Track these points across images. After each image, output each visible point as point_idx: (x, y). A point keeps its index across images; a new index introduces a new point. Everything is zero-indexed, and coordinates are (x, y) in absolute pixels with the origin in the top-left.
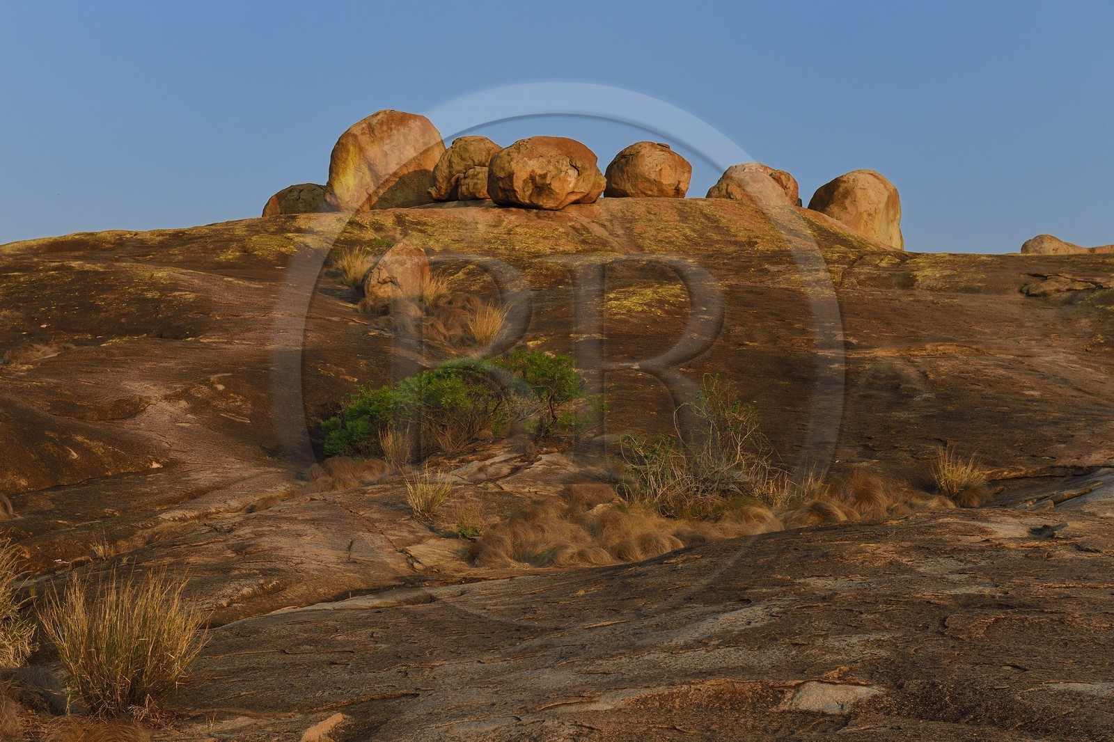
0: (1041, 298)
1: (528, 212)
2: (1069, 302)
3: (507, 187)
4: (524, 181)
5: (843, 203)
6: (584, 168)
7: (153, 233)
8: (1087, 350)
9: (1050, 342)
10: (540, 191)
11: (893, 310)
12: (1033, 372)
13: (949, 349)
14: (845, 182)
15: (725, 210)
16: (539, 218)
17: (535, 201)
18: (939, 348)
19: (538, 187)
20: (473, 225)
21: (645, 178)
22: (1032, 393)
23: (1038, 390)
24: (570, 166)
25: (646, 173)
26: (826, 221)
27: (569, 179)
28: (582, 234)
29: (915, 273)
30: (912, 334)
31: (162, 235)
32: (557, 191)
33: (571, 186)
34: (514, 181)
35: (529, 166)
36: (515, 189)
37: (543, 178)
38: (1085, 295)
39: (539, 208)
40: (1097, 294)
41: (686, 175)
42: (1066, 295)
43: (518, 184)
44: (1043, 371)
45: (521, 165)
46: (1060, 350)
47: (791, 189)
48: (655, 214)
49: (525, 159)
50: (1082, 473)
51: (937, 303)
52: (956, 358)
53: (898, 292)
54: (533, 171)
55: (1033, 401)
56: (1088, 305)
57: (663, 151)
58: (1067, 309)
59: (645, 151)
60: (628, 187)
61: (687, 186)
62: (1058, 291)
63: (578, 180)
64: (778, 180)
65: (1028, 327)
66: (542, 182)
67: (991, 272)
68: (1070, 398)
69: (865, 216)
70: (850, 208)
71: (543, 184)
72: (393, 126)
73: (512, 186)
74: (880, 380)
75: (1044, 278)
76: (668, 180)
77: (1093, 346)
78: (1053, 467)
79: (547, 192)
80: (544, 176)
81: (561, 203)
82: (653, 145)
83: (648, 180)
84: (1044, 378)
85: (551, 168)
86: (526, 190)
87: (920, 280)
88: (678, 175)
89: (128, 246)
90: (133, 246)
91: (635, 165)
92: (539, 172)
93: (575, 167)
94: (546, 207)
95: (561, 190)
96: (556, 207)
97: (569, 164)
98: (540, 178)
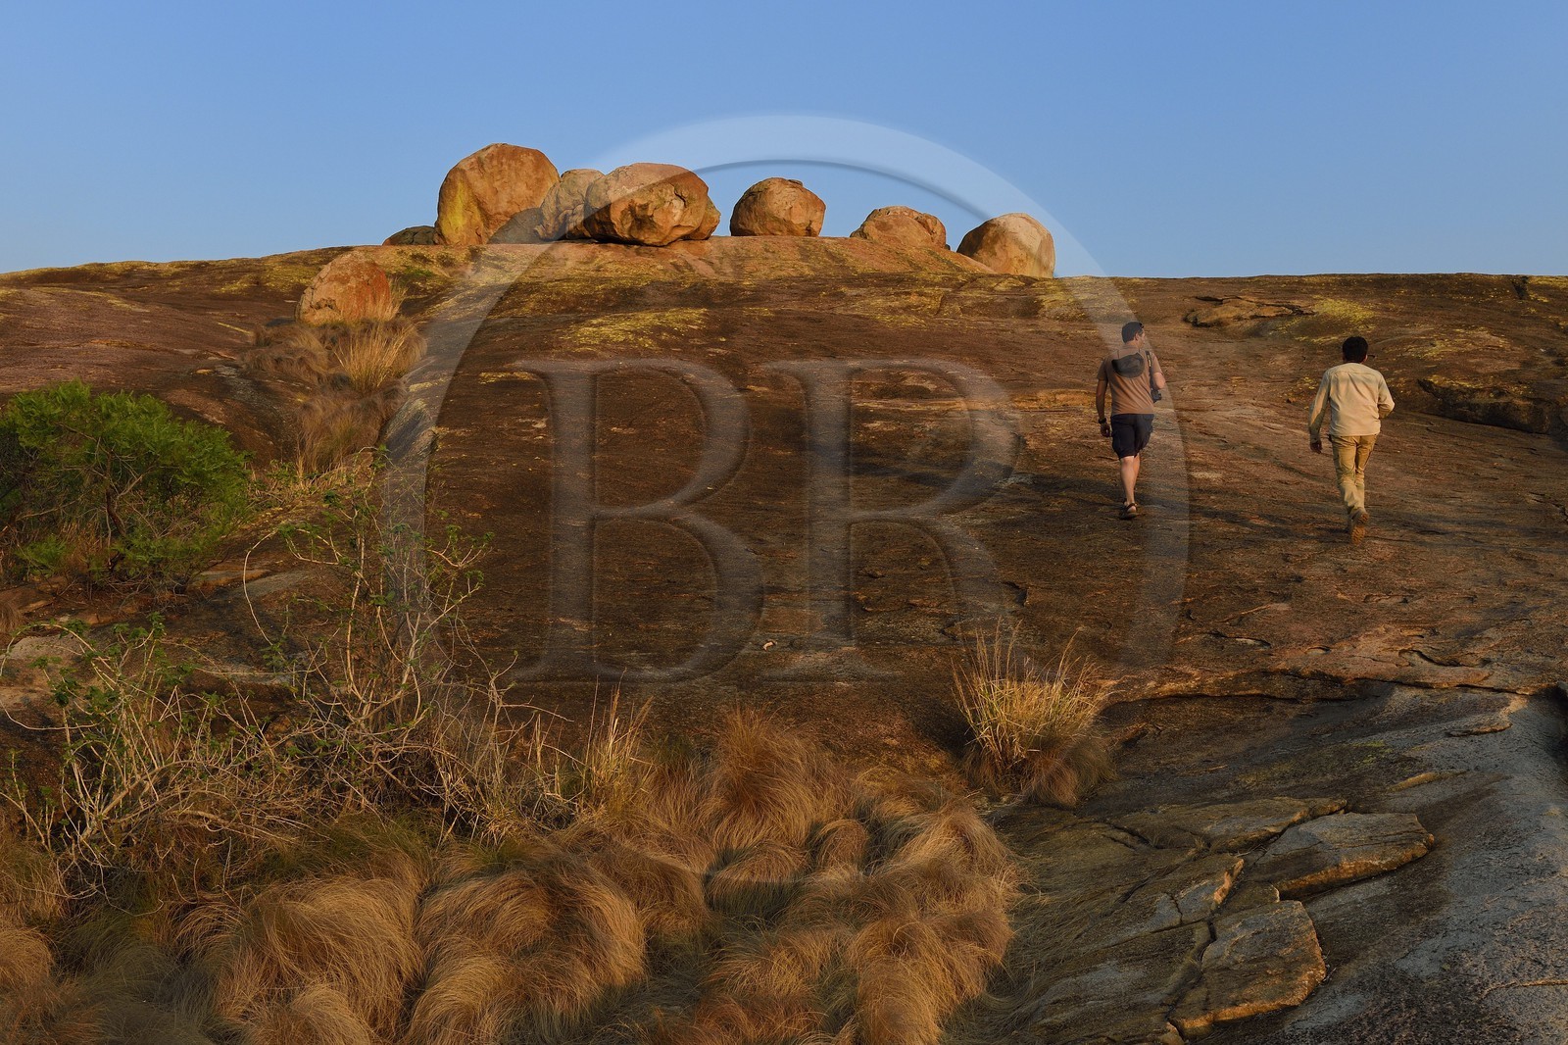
0: (1215, 328)
1: (628, 248)
2: (1255, 333)
3: (603, 220)
4: (622, 212)
5: (992, 248)
6: (691, 198)
7: (172, 264)
8: (1288, 401)
9: (1231, 389)
10: (641, 224)
11: (1000, 343)
12: (1206, 437)
13: (1073, 399)
14: (994, 225)
16: (638, 254)
18: (1058, 397)
19: (639, 220)
20: (561, 261)
21: (773, 217)
22: (1207, 475)
23: (1216, 470)
24: (675, 196)
25: (775, 212)
26: (968, 263)
27: (674, 211)
28: (683, 272)
29: (1041, 297)
30: (1021, 377)
31: (182, 266)
32: (661, 224)
33: (676, 218)
35: (628, 196)
36: (613, 222)
37: (644, 209)
38: (1278, 323)
39: (640, 243)
40: (1296, 321)
41: (818, 213)
42: (1250, 324)
43: (615, 216)
44: (1223, 434)
45: (619, 194)
46: (1246, 400)
47: (939, 233)
48: (774, 252)
50: (1340, 694)
51: (1066, 335)
52: (1080, 413)
53: (1015, 321)
54: (632, 201)
55: (1210, 491)
56: (1284, 336)
57: (793, 187)
58: (1254, 342)
59: (776, 187)
60: (756, 227)
61: (819, 226)
62: (1239, 318)
63: (684, 212)
64: (924, 224)
65: (1195, 366)
66: (643, 214)
67: (1145, 295)
68: (1277, 486)
69: (1016, 262)
70: (999, 254)
72: (504, 160)
73: (609, 218)
74: (945, 449)
75: (1219, 302)
76: (799, 220)
77: (1298, 394)
78: (1266, 673)
79: (649, 225)
80: (644, 207)
81: (665, 238)
82: (783, 181)
83: (777, 220)
84: (1227, 446)
85: (653, 197)
86: (624, 222)
87: (1047, 306)
88: (809, 214)
89: (136, 278)
90: (142, 278)
91: (763, 204)
92: (639, 201)
93: (681, 197)
94: (647, 243)
95: (664, 223)
96: (660, 242)
97: (673, 193)
98: (640, 209)
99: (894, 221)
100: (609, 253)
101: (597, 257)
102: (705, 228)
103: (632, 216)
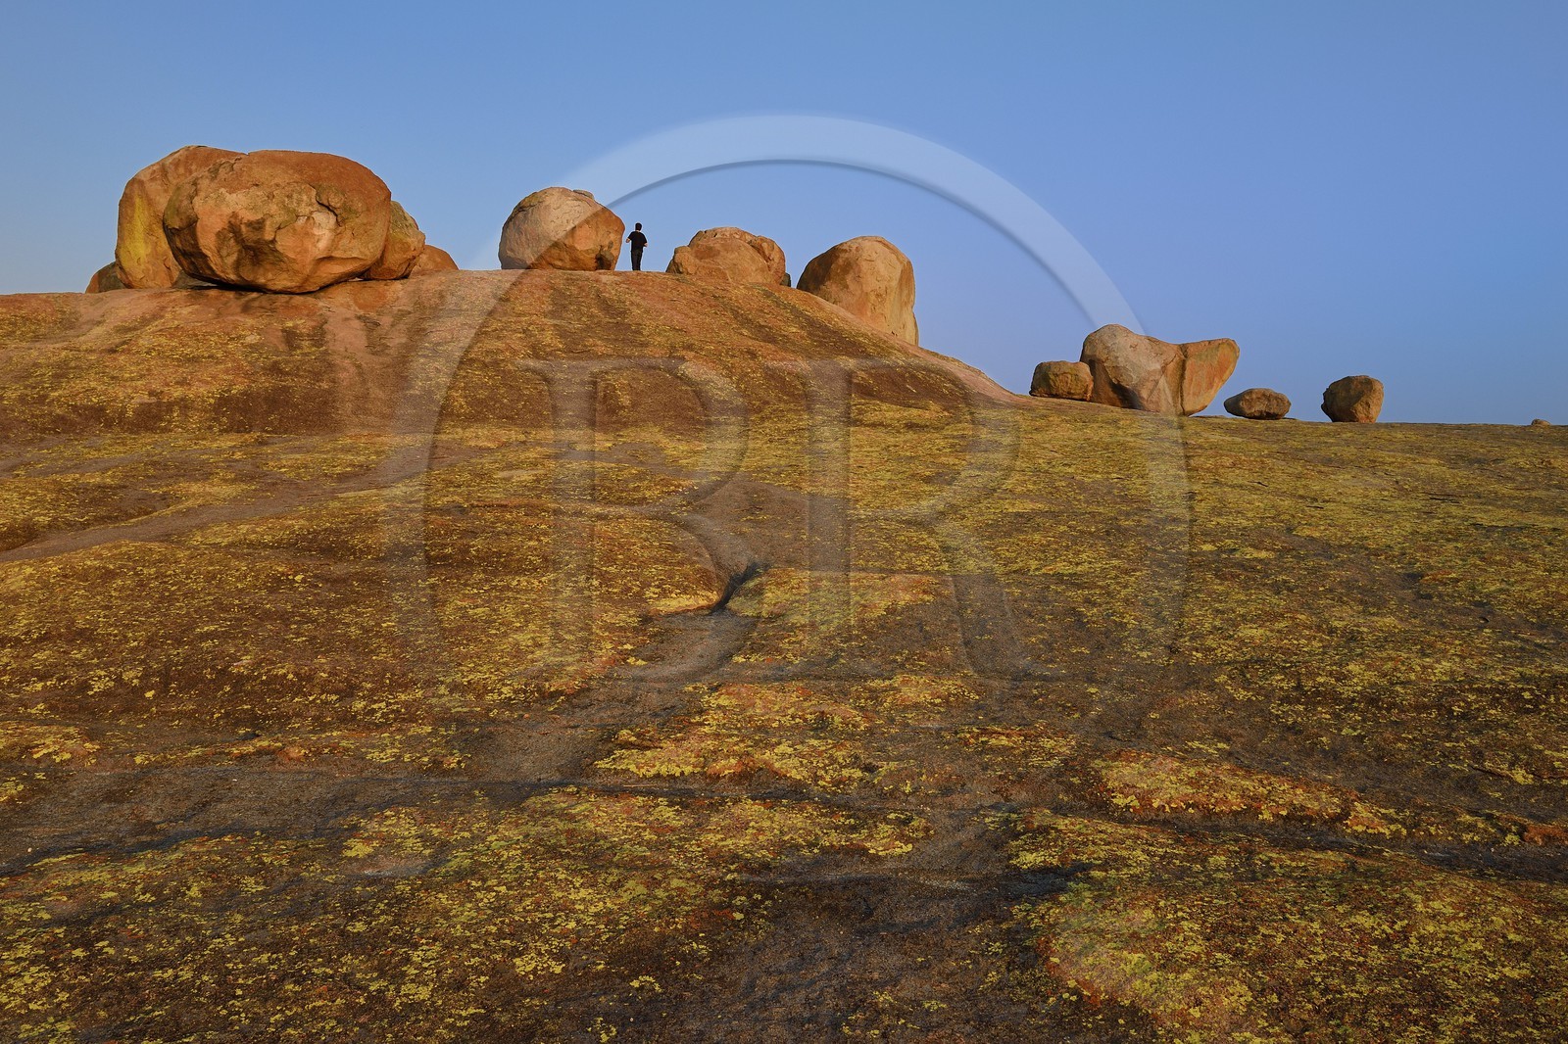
1: (243, 297)
3: (188, 249)
4: (218, 234)
5: (844, 279)
6: (352, 208)
10: (255, 255)
14: (846, 251)
17: (248, 275)
19: (250, 248)
21: (552, 241)
24: (317, 206)
25: (553, 234)
26: (821, 309)
27: (316, 232)
32: (291, 255)
33: (322, 245)
34: (199, 234)
35: (228, 205)
36: (204, 251)
37: (257, 229)
39: (261, 289)
45: (211, 202)
47: (776, 260)
49: (223, 190)
54: (235, 215)
59: (553, 200)
63: (340, 234)
64: (759, 249)
66: (255, 238)
69: (873, 298)
70: (852, 286)
71: (257, 242)
72: (195, 167)
73: (196, 245)
76: (585, 244)
79: (271, 257)
80: (258, 226)
81: (308, 280)
83: (556, 244)
85: (273, 208)
86: (225, 252)
88: (601, 236)
91: (536, 222)
92: (248, 216)
93: (328, 207)
94: (274, 288)
95: (299, 253)
96: (299, 287)
97: (314, 201)
98: (250, 229)
99: (723, 245)
100: (189, 309)
101: (162, 317)
102: (394, 259)
103: (237, 242)
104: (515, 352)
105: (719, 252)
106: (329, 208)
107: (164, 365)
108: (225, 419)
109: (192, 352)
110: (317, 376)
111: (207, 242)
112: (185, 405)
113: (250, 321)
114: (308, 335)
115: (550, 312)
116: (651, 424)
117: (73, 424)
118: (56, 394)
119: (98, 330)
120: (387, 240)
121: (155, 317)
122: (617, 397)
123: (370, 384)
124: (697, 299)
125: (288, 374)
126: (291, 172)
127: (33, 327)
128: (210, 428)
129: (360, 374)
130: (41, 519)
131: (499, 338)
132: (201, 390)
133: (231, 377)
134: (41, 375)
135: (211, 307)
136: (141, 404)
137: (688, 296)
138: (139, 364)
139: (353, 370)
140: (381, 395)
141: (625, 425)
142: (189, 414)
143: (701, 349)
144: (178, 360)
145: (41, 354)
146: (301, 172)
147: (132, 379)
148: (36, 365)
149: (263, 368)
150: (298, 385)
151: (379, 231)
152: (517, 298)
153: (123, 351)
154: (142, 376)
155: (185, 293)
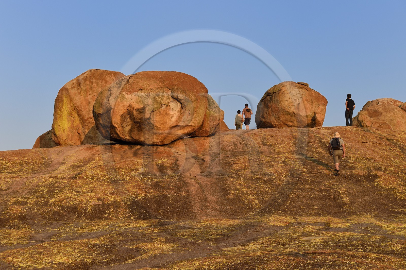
4: (122, 116)
6: (187, 100)
15: (347, 138)
17: (136, 137)
19: (137, 122)
21: (286, 111)
24: (171, 99)
25: (287, 108)
27: (171, 113)
32: (158, 125)
33: (174, 119)
35: (127, 101)
36: (114, 125)
37: (141, 112)
41: (321, 107)
43: (116, 119)
49: (124, 93)
54: (130, 105)
57: (301, 88)
59: (287, 89)
60: (273, 120)
63: (182, 113)
66: (140, 117)
71: (141, 119)
73: (111, 122)
76: (305, 112)
79: (148, 127)
80: (142, 111)
81: (166, 138)
82: (292, 83)
83: (288, 113)
86: (125, 125)
88: (314, 107)
91: (277, 101)
92: (137, 106)
95: (162, 124)
96: (161, 142)
97: (170, 96)
98: (138, 112)
99: (383, 109)
100: (107, 155)
101: (94, 160)
102: (208, 126)
103: (131, 119)
104: (280, 174)
105: (381, 113)
106: (177, 100)
107: (101, 185)
108: (136, 212)
109: (114, 178)
110: (179, 189)
111: (116, 121)
112: (116, 205)
113: (140, 161)
114: (170, 167)
115: (294, 151)
116: (364, 213)
117: (63, 216)
118: (53, 200)
119: (63, 168)
120: (205, 115)
121: (90, 160)
122: (342, 198)
123: (206, 193)
124: (378, 141)
125: (164, 188)
126: (158, 82)
127: (31, 167)
128: (129, 217)
129: (201, 187)
130: (88, 260)
131: (270, 166)
132: (123, 197)
133: (136, 190)
134: (42, 191)
135: (118, 154)
136: (95, 205)
137: (372, 140)
138: (89, 185)
139: (197, 185)
140: (214, 199)
141: (349, 214)
142: (119, 210)
143: (386, 170)
144: (107, 182)
145: (39, 180)
146: (163, 82)
147: (87, 192)
148: (37, 186)
149: (151, 185)
150: (171, 193)
151: (202, 111)
152: (275, 144)
153: (79, 178)
154: (92, 191)
155: (103, 147)
